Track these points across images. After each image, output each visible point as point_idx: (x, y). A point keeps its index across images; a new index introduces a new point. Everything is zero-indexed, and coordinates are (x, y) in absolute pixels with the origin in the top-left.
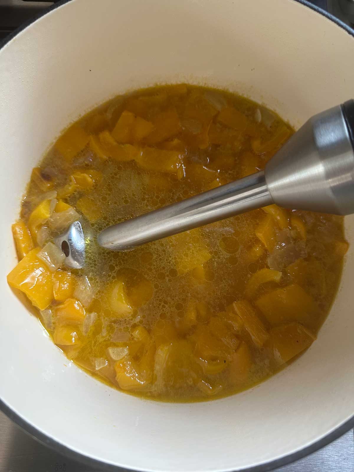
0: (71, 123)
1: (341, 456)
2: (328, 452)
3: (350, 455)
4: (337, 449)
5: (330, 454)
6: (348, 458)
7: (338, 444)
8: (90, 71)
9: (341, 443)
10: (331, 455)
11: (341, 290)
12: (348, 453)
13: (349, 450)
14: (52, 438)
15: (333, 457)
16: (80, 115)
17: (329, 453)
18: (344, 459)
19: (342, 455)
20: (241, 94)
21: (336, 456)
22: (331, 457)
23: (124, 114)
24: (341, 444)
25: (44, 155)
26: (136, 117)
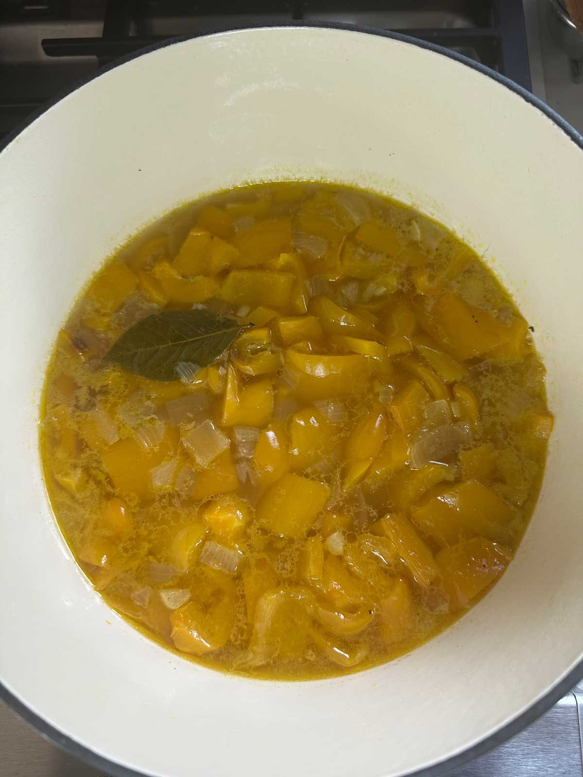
0: (116, 248)
1: (558, 768)
2: (537, 762)
3: (575, 767)
4: (551, 756)
5: (539, 765)
6: (570, 771)
7: (553, 748)
8: (140, 170)
9: (558, 746)
10: (542, 767)
11: (541, 500)
12: (570, 764)
13: (572, 759)
14: (70, 737)
15: (545, 770)
16: (130, 237)
17: (539, 763)
18: (564, 773)
19: (560, 766)
20: (378, 192)
21: (551, 767)
22: (542, 770)
23: (194, 233)
24: (557, 749)
25: (76, 299)
26: (212, 237)
